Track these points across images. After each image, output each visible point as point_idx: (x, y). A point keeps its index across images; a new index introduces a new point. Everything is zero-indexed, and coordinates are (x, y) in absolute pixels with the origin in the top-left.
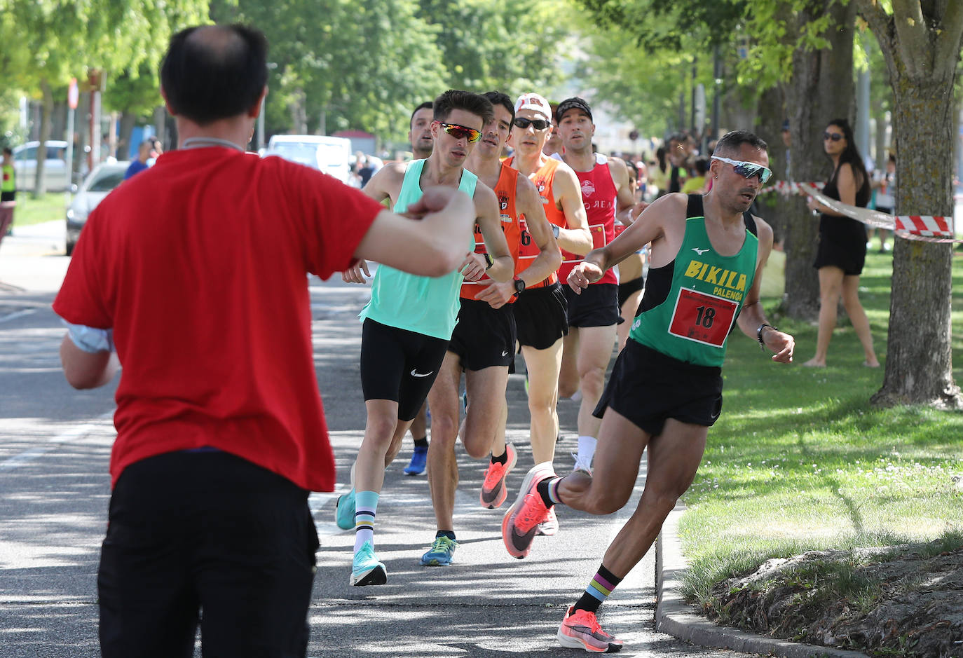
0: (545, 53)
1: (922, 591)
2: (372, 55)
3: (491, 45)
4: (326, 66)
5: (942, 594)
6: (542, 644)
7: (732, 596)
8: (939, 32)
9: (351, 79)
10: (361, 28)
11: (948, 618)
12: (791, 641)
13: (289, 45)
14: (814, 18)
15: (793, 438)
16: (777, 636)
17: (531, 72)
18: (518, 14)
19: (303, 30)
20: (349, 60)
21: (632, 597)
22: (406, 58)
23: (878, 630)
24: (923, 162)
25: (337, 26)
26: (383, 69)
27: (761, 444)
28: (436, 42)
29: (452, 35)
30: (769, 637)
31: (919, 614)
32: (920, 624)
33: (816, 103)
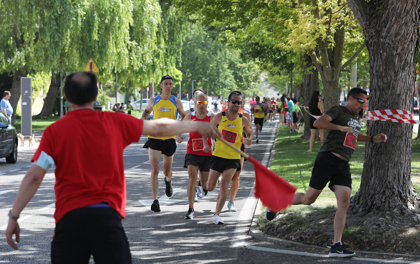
0: (258, 76)
1: (319, 225)
2: (218, 78)
3: (245, 75)
4: (207, 80)
5: (325, 226)
6: (216, 240)
7: (268, 225)
8: (334, 69)
9: (213, 83)
10: (215, 72)
11: (326, 233)
12: (283, 239)
13: (199, 76)
14: (309, 67)
15: (298, 173)
16: (279, 237)
17: (255, 80)
18: (251, 68)
19: (202, 72)
20: (213, 79)
21: (245, 223)
22: (226, 78)
23: (307, 236)
24: (331, 102)
25: (210, 71)
26: (220, 81)
27: (290, 175)
28: (232, 74)
29: (236, 73)
30: (277, 238)
31: (318, 232)
32: (318, 235)
33: (310, 87)
